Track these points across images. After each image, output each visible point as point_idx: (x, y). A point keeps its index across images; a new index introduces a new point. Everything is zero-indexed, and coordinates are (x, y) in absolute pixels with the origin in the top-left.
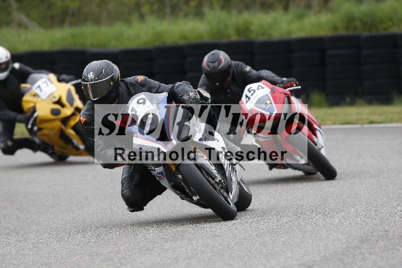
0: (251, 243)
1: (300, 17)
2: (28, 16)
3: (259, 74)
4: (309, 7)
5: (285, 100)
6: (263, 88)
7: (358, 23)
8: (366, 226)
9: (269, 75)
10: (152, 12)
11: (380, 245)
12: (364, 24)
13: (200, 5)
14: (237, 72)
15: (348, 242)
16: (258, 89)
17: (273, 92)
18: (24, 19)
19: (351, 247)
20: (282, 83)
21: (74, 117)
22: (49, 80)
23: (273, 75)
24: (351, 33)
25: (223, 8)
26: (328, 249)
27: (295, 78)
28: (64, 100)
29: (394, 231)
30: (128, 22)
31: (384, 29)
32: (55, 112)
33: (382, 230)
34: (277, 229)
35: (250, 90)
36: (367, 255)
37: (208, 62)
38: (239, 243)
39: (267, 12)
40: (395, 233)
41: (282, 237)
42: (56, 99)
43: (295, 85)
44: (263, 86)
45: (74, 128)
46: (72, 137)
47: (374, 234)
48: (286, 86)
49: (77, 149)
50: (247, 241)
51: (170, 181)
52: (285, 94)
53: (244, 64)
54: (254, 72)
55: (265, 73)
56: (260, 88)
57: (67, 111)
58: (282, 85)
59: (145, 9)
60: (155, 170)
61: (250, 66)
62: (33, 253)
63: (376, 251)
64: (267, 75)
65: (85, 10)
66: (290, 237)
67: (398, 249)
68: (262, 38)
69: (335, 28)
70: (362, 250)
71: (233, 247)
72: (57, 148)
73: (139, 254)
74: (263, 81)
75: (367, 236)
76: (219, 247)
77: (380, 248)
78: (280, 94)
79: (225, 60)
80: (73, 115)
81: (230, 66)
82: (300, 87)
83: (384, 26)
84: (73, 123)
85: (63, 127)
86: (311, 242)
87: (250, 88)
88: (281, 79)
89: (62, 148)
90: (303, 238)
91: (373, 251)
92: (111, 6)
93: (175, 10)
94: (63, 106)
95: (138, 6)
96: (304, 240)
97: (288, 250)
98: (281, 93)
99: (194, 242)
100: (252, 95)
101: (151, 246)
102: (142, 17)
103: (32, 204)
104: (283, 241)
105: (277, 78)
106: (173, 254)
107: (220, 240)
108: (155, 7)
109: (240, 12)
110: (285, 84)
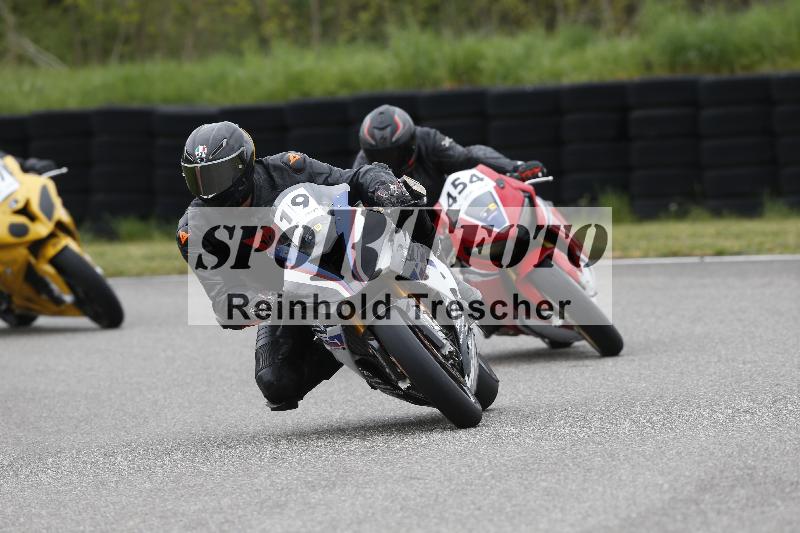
0: (481, 492)
1: (579, 43)
2: (36, 41)
3: (469, 152)
4: (595, 23)
5: (524, 201)
6: (482, 180)
7: (692, 55)
8: (710, 459)
9: (488, 155)
10: (284, 33)
11: (738, 496)
12: (706, 57)
13: (379, 19)
14: (427, 148)
15: (675, 489)
16: (471, 182)
17: (500, 188)
18: (31, 48)
19: (681, 500)
20: (516, 169)
21: (54, 241)
22: (5, 167)
23: (496, 154)
24: (679, 75)
25: (424, 25)
26: (635, 504)
27: (540, 161)
28: (35, 207)
29: (765, 467)
30: (237, 53)
31: (745, 68)
32: (18, 231)
33: (742, 465)
34: (533, 464)
35: (457, 183)
36: (712, 515)
37: (373, 127)
38: (458, 491)
39: (512, 34)
40: (768, 473)
41: (543, 480)
42: (20, 205)
43: (540, 174)
44: (481, 175)
45: (53, 262)
46: (49, 279)
47: (726, 474)
48: (524, 175)
49: (58, 301)
50: (473, 487)
51: (353, 352)
52: (524, 191)
53: (438, 132)
54: (459, 148)
55: (479, 150)
56: (474, 179)
57: (41, 229)
58: (516, 174)
59: (270, 28)
60: (325, 332)
61: (450, 137)
62: (48, 513)
63: (729, 508)
64: (485, 154)
65: (151, 29)
66: (559, 480)
67: (774, 504)
68: (501, 86)
69: (648, 66)
70: (702, 506)
71: (445, 500)
72: (17, 301)
73: (259, 513)
74: (481, 166)
75: (712, 478)
76: (418, 500)
77: (737, 502)
78: (514, 191)
79: (404, 125)
80: (52, 235)
81: (413, 136)
82: (551, 178)
83: (745, 61)
84: (51, 251)
85: (32, 260)
86: (600, 489)
87: (456, 180)
88: (513, 162)
89: (29, 300)
90: (585, 481)
91: (724, 507)
92: (202, 23)
93: (329, 30)
94: (32, 218)
95: (256, 21)
96: (586, 485)
97: (555, 506)
98: (516, 189)
99: (368, 490)
100: (460, 193)
101: (283, 499)
102: (264, 43)
103: (44, 415)
104: (546, 488)
105: (505, 161)
106: (326, 514)
107: (421, 486)
108: (290, 24)
109: (459, 33)
110: (522, 173)
